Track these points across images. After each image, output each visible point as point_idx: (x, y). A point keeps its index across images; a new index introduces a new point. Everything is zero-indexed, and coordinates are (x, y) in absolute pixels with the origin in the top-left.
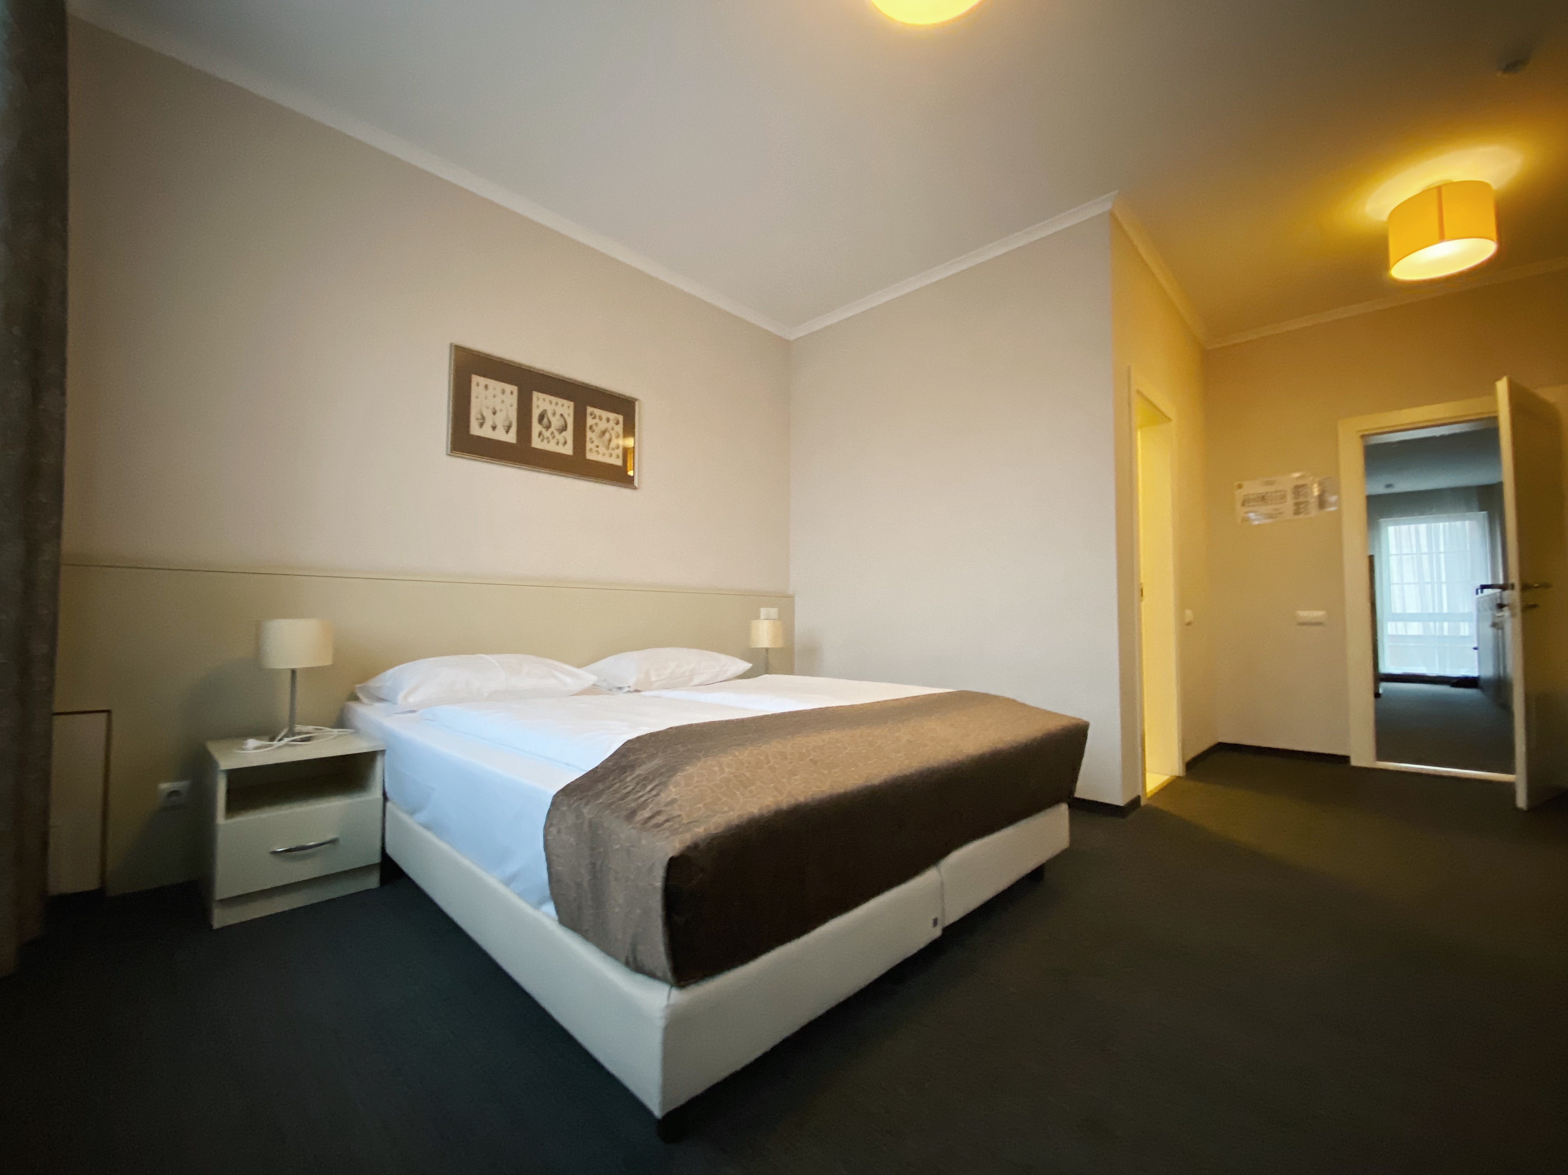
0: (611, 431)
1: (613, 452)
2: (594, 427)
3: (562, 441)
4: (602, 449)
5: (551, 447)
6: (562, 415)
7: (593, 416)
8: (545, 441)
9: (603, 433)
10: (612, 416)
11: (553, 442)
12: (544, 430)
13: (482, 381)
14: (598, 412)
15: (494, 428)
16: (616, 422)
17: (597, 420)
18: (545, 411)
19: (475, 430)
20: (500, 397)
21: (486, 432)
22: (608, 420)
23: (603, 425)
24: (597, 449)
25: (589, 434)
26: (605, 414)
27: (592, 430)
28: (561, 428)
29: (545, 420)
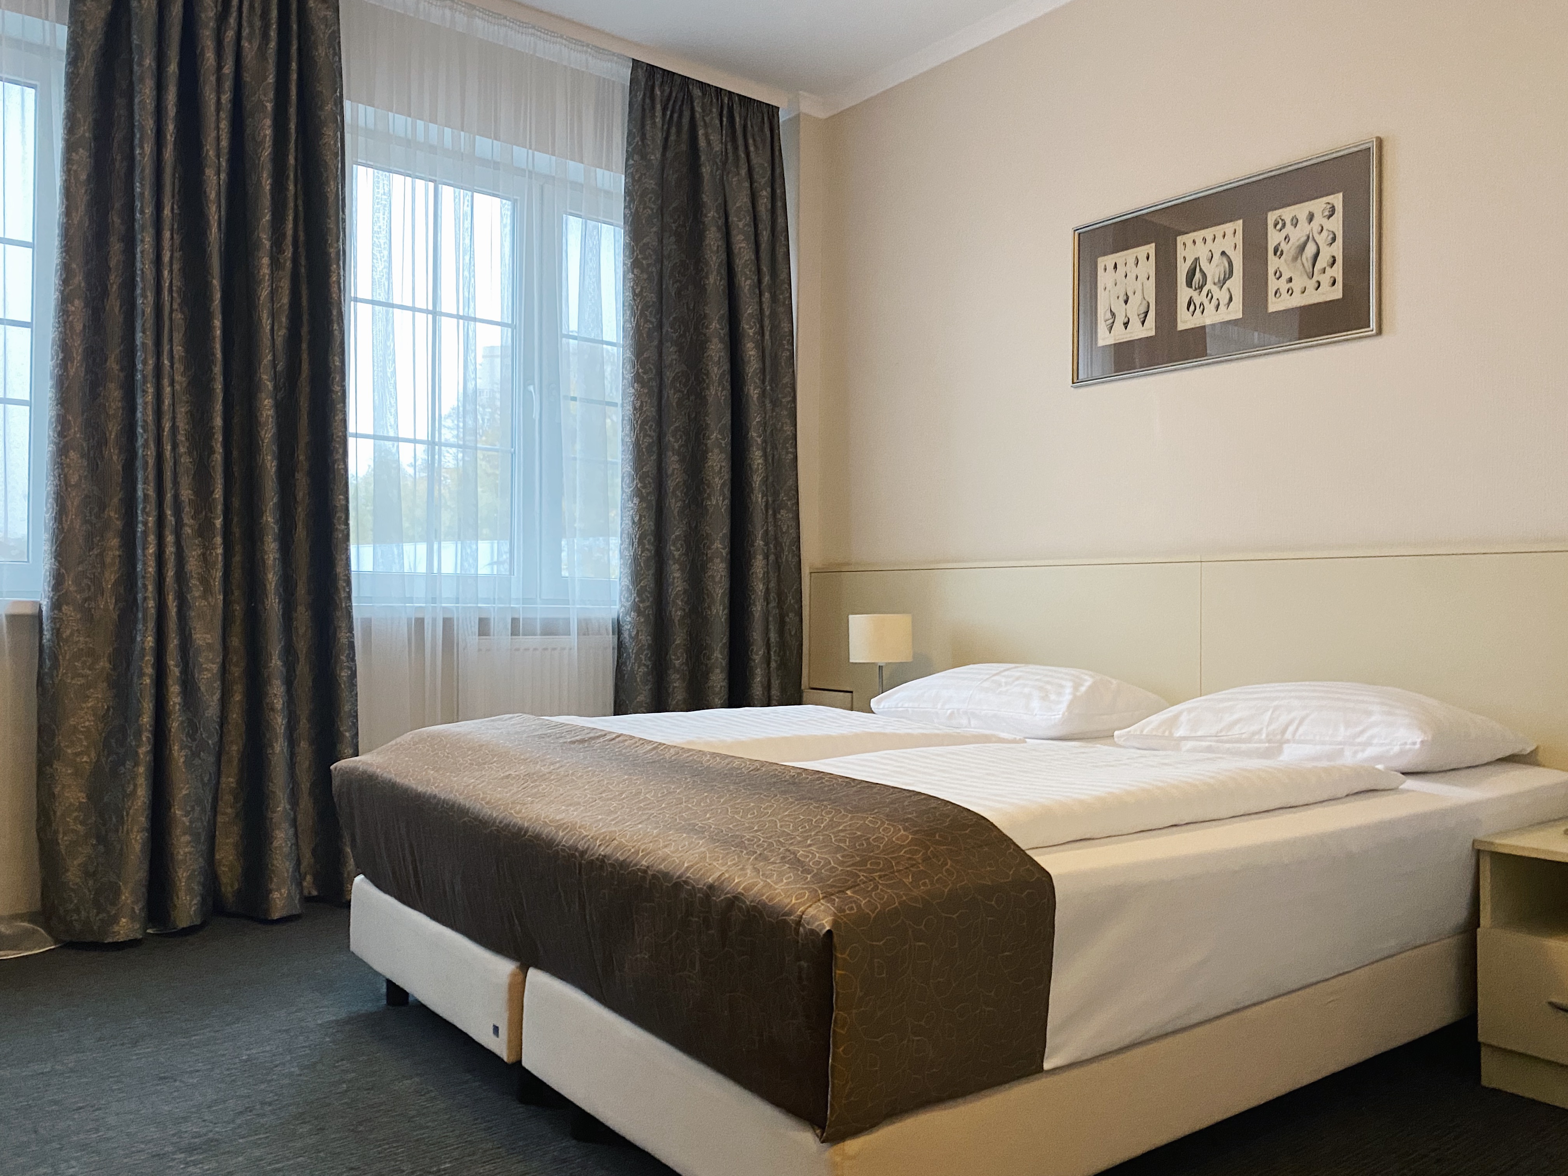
0: (1317, 236)
1: (1321, 278)
2: (1284, 246)
3: (1224, 300)
4: (1299, 282)
5: (1207, 318)
6: (1223, 253)
8: (1198, 311)
9: (1302, 248)
10: (1318, 206)
11: (1211, 307)
12: (1195, 294)
13: (1110, 260)
14: (1287, 213)
16: (1327, 213)
17: (1287, 230)
18: (1197, 260)
19: (1104, 338)
20: (1133, 272)
21: (1117, 335)
22: (1311, 218)
23: (1297, 235)
24: (1290, 285)
25: (1273, 263)
26: (1301, 210)
27: (1279, 253)
28: (1222, 277)
29: (1198, 275)
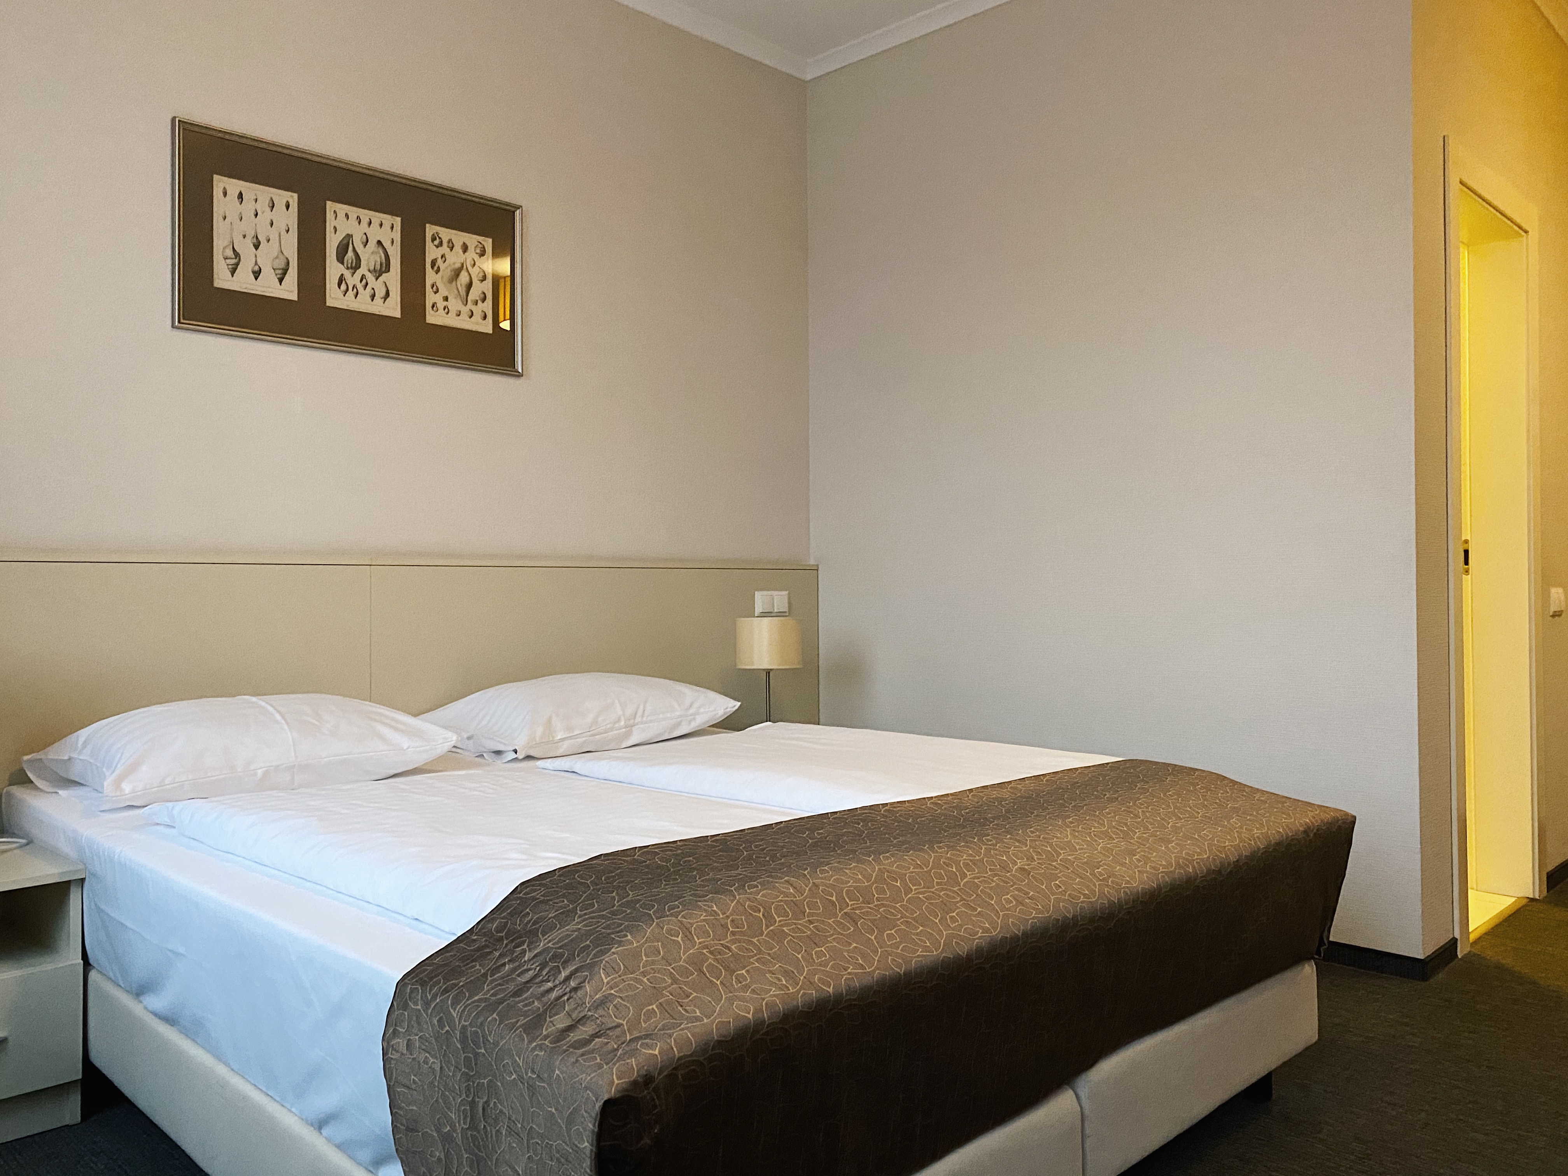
0: (470, 268)
1: (474, 308)
2: (440, 262)
3: (381, 292)
4: (454, 304)
5: (362, 304)
6: (379, 243)
7: (436, 242)
8: (351, 293)
9: (457, 273)
10: (471, 240)
11: (365, 294)
12: (347, 274)
13: (235, 186)
14: (445, 234)
15: (257, 274)
16: (478, 251)
17: (445, 249)
18: (349, 236)
19: (223, 279)
20: (266, 215)
21: (242, 282)
22: (465, 248)
23: (455, 258)
24: (445, 303)
25: (431, 277)
26: (459, 237)
27: (436, 268)
28: (378, 267)
29: (350, 254)
